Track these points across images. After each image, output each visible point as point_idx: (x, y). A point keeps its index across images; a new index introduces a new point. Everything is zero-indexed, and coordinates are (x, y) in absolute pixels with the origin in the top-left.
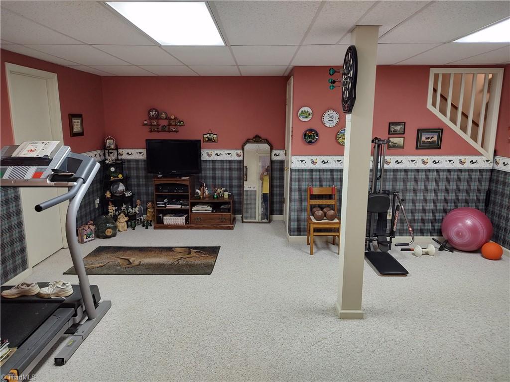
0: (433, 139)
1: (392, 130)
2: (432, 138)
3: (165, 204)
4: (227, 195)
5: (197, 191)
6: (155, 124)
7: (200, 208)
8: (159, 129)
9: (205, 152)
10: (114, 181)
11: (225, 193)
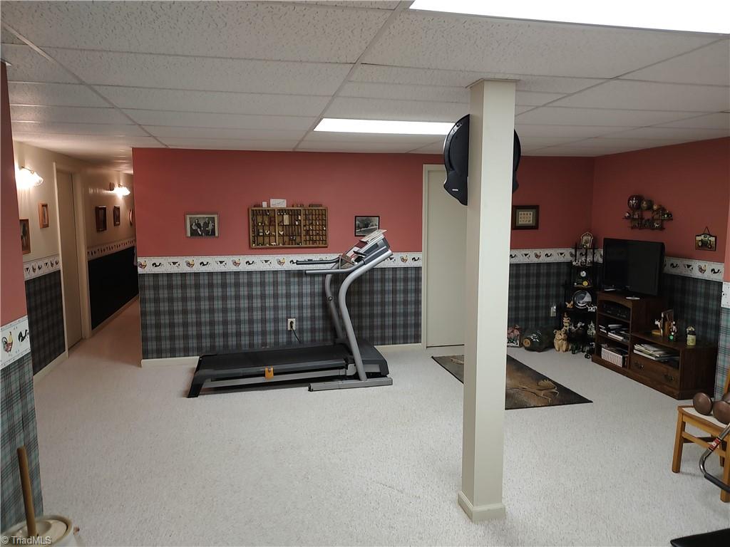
3: (609, 330)
4: (691, 340)
5: (657, 323)
6: (636, 216)
7: (643, 349)
8: (641, 224)
9: (696, 264)
10: (578, 289)
11: (688, 336)
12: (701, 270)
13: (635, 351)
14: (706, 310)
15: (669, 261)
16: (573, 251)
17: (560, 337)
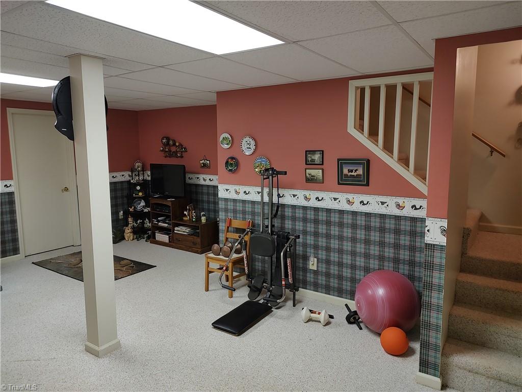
0: (358, 172)
1: (310, 159)
2: (356, 171)
3: (158, 221)
4: (203, 219)
5: (185, 213)
6: (167, 150)
7: (179, 229)
8: (170, 155)
9: (201, 176)
10: (136, 198)
11: (202, 217)
12: (205, 180)
13: (175, 232)
14: (208, 202)
15: (188, 176)
16: (130, 173)
17: (129, 231)
